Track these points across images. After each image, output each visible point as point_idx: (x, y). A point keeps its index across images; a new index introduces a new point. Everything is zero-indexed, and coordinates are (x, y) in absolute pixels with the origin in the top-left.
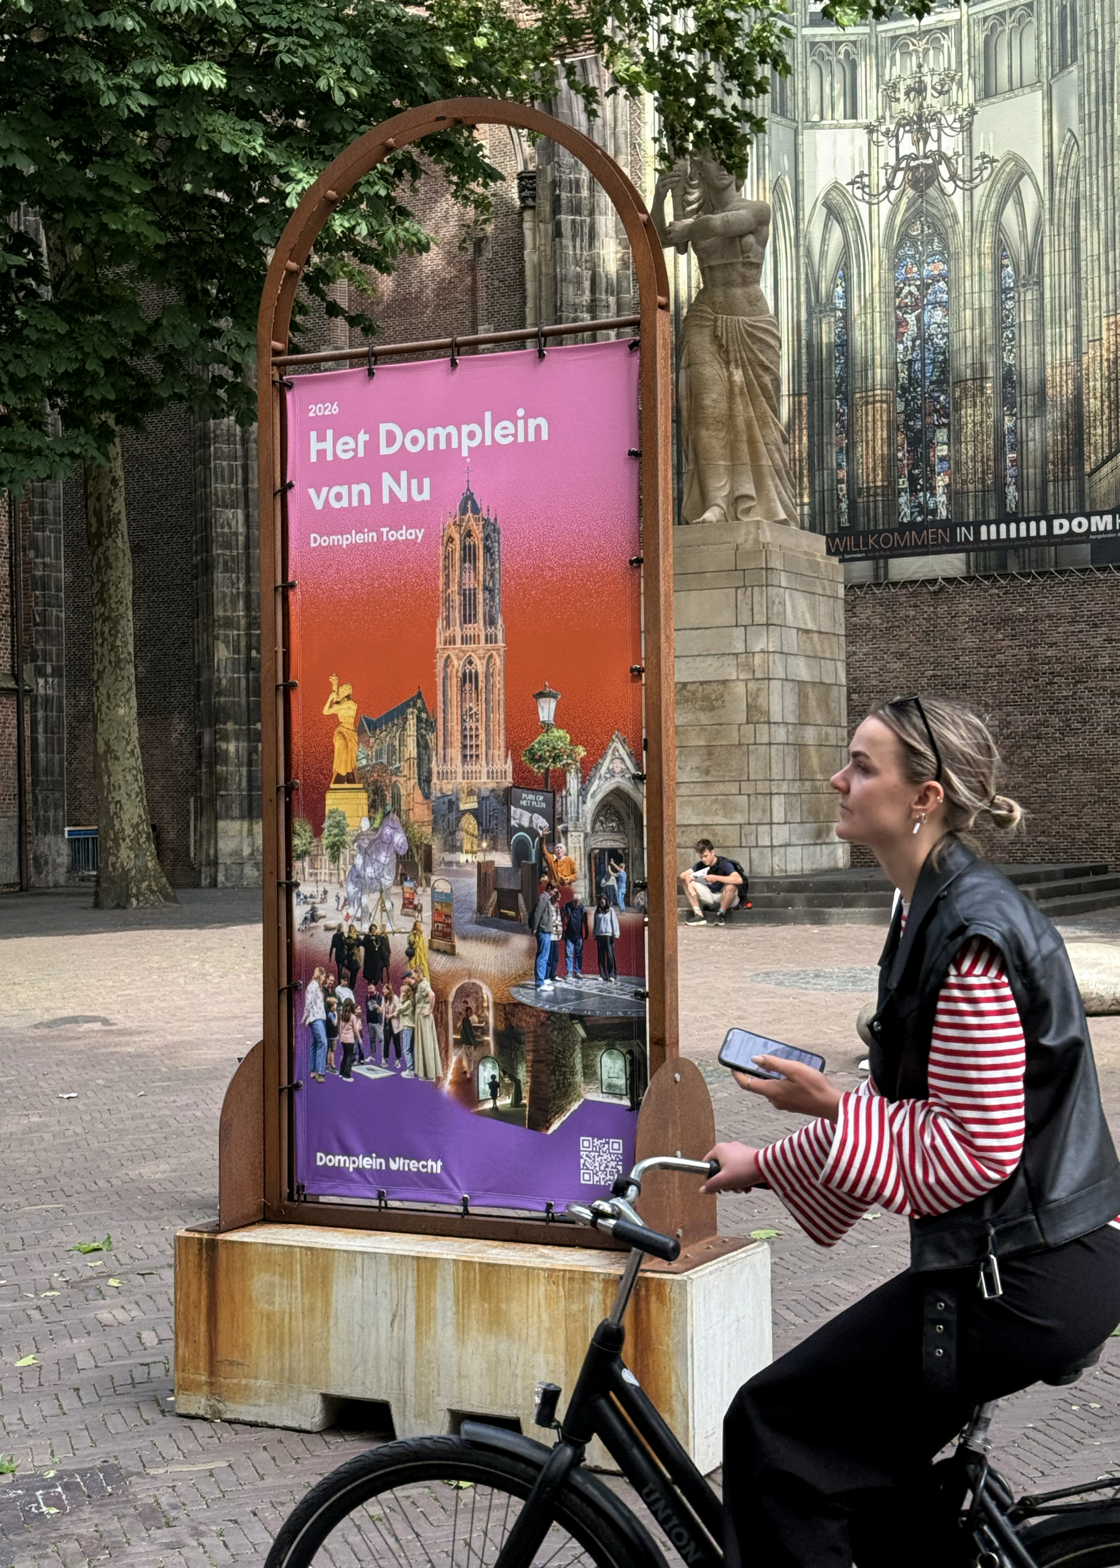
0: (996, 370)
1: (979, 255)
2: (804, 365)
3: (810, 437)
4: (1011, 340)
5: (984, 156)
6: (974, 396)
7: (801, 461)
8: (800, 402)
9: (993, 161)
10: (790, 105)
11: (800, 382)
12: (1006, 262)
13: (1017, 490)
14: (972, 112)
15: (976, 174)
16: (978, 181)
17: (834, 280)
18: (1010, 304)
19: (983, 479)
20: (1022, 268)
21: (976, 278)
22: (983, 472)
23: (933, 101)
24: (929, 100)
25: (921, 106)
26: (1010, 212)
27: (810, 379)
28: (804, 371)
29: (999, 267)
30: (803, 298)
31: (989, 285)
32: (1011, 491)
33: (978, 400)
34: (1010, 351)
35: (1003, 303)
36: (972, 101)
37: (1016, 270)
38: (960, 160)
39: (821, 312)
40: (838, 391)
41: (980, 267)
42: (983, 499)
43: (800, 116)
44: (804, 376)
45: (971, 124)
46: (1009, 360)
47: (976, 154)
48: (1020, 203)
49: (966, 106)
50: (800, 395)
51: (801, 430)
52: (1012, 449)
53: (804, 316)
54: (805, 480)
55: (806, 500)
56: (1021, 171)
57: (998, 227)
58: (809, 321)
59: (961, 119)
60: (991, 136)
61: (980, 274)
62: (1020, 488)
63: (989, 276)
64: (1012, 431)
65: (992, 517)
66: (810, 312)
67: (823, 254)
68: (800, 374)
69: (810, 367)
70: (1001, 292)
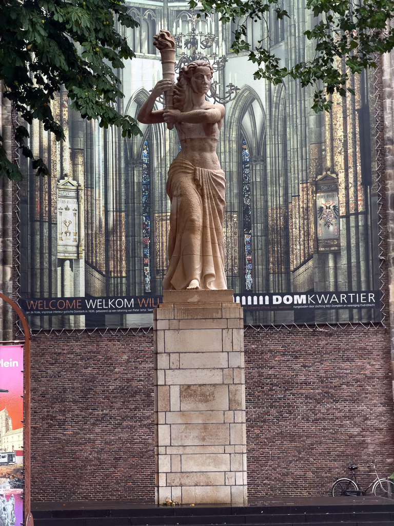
0: (239, 207)
1: (229, 141)
2: (123, 194)
3: (126, 237)
4: (248, 191)
5: (231, 85)
6: (226, 221)
7: (121, 251)
8: (120, 216)
9: (237, 89)
11: (120, 204)
12: (245, 147)
13: (252, 277)
14: (224, 60)
15: (227, 95)
16: (228, 99)
17: (142, 146)
18: (247, 171)
19: (232, 269)
20: (254, 151)
21: (227, 154)
22: (232, 266)
23: (201, 50)
24: (199, 50)
25: (194, 52)
26: (247, 119)
27: (127, 203)
28: (123, 198)
29: (240, 150)
30: (122, 154)
31: (235, 159)
32: (249, 278)
33: (229, 223)
34: (248, 197)
35: (243, 170)
36: (224, 54)
37: (251, 151)
38: (218, 86)
39: (133, 164)
40: (145, 211)
41: (229, 148)
42: (232, 281)
44: (123, 201)
45: (224, 66)
46: (247, 202)
47: (227, 84)
48: (252, 115)
49: (221, 56)
50: (121, 211)
51: (121, 232)
52: (249, 254)
53: (123, 165)
54: (124, 262)
55: (124, 274)
56: (253, 96)
57: (240, 127)
58: (126, 168)
59: (218, 63)
60: (236, 75)
61: (230, 152)
62: (254, 276)
63: (235, 154)
64: (249, 243)
65: (237, 292)
66: (127, 164)
68: (120, 199)
69: (127, 196)
70: (242, 164)
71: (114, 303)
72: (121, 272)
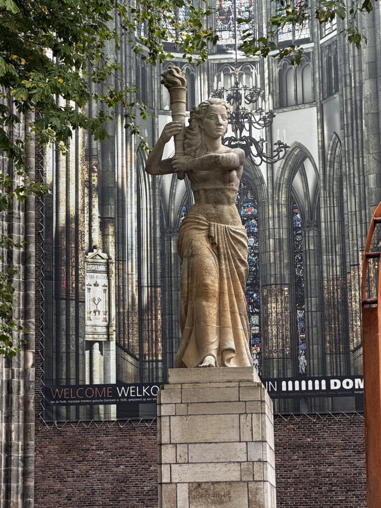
0: (290, 279)
1: (278, 205)
2: (159, 267)
3: (162, 315)
4: (300, 261)
5: (280, 143)
6: (276, 295)
7: (156, 332)
8: (156, 292)
9: (286, 147)
10: (149, 98)
11: (155, 278)
12: (296, 210)
13: (306, 358)
14: (271, 115)
15: (275, 153)
16: (277, 158)
17: (180, 212)
18: (299, 238)
19: (283, 350)
20: (307, 216)
21: (276, 220)
22: (283, 345)
23: (245, 106)
24: (243, 105)
25: (238, 108)
26: (298, 180)
27: (163, 276)
28: (159, 271)
29: (291, 214)
30: (158, 222)
31: (285, 225)
32: (302, 359)
33: (279, 298)
34: (300, 268)
35: (294, 237)
36: (271, 108)
37: (302, 216)
38: (264, 144)
39: (170, 232)
41: (279, 212)
42: (283, 364)
43: (156, 105)
44: (159, 274)
45: (271, 122)
46: (300, 273)
47: (275, 141)
48: (304, 175)
49: (267, 111)
50: (156, 287)
51: (156, 311)
52: (302, 332)
53: (158, 235)
54: (160, 344)
55: (160, 358)
56: (304, 154)
57: (291, 189)
58: (162, 238)
59: (264, 119)
60: (284, 131)
61: (279, 217)
62: (308, 358)
63: (285, 219)
64: (302, 320)
65: (289, 376)
66: (163, 232)
67: (172, 194)
68: (155, 272)
69: (163, 269)
70: (293, 229)
71: (148, 391)
72: (157, 356)
